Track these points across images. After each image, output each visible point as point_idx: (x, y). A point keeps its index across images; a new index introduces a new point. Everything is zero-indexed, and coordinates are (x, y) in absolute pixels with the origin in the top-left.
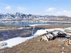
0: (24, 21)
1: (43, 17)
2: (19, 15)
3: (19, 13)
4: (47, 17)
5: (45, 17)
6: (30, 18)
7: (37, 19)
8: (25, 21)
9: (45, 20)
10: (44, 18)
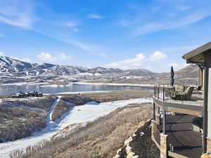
0: (25, 83)
1: (89, 71)
2: (7, 64)
3: (7, 58)
4: (100, 72)
5: (94, 71)
6: (47, 73)
7: (71, 77)
8: (30, 84)
9: (96, 80)
10: (91, 74)
